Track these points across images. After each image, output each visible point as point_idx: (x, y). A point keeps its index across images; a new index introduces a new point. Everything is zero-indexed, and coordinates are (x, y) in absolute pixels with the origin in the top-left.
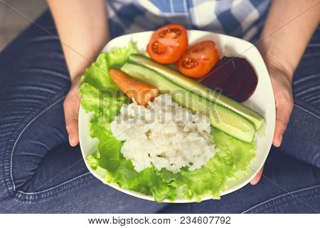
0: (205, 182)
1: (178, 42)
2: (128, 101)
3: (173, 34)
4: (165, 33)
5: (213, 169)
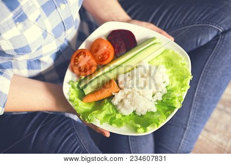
0: (178, 81)
1: (89, 55)
2: (112, 97)
3: (81, 57)
4: (76, 61)
5: (171, 74)
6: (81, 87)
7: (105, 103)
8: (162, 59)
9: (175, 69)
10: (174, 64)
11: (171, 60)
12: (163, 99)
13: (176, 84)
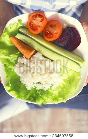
0: (59, 93)
2: (21, 55)
4: (35, 16)
5: (62, 86)
6: (20, 30)
7: (15, 53)
8: (71, 74)
9: (67, 87)
10: (71, 84)
11: (73, 80)
12: (39, 91)
13: (55, 93)
